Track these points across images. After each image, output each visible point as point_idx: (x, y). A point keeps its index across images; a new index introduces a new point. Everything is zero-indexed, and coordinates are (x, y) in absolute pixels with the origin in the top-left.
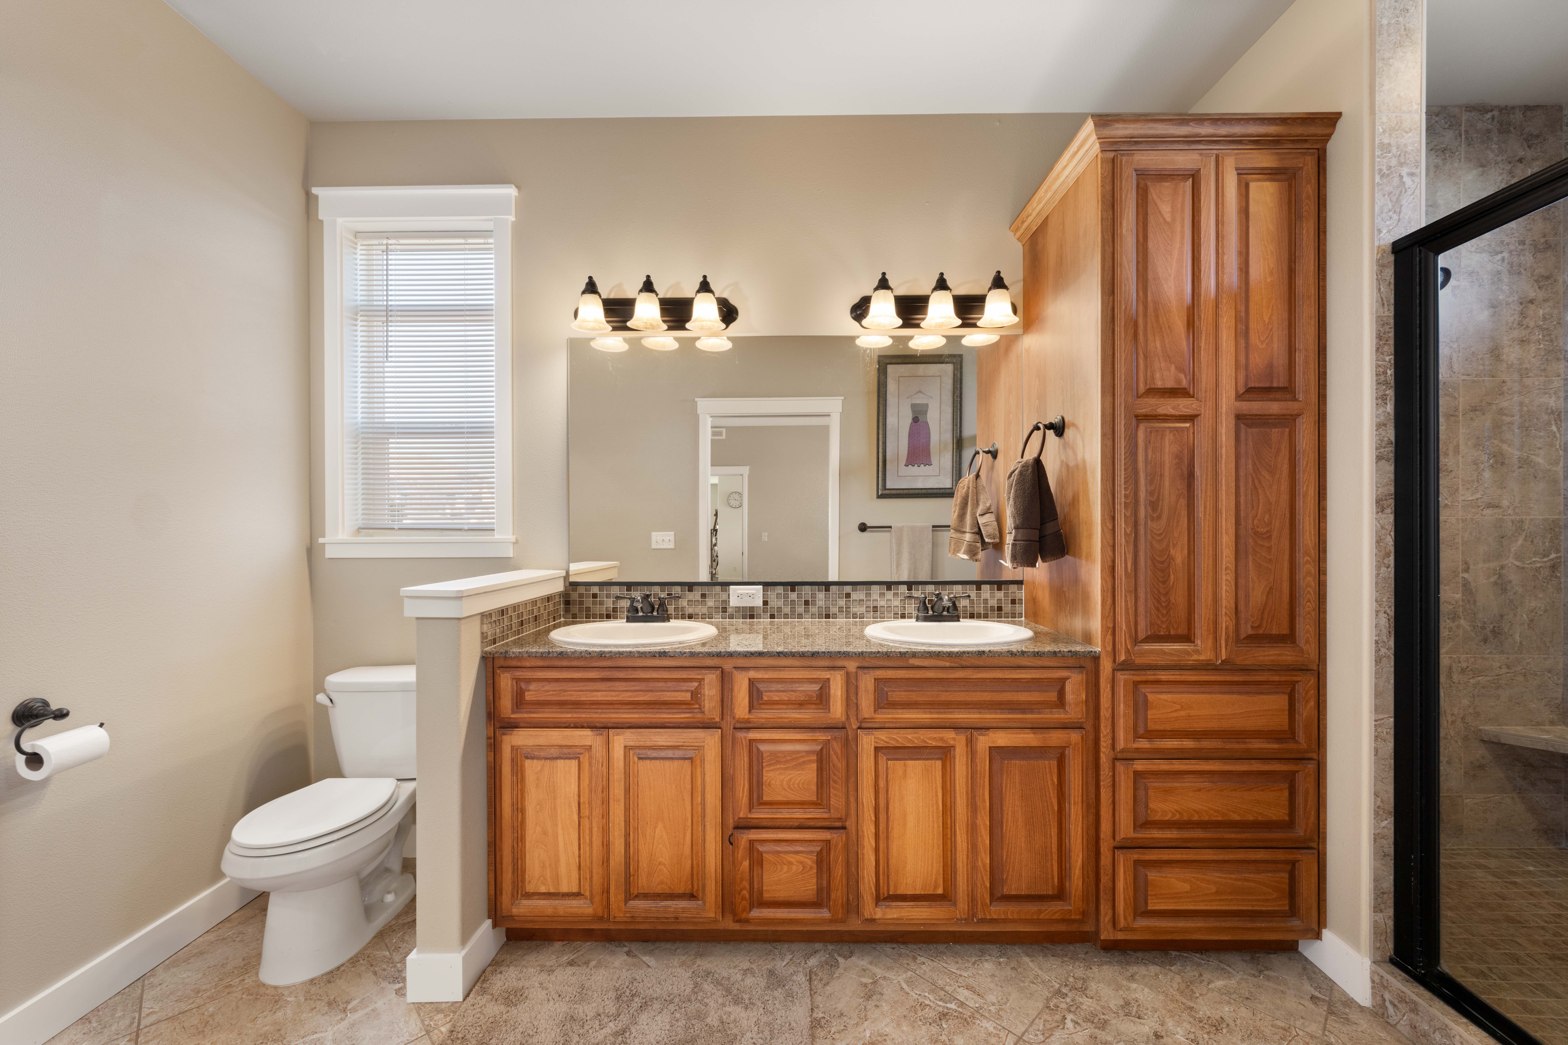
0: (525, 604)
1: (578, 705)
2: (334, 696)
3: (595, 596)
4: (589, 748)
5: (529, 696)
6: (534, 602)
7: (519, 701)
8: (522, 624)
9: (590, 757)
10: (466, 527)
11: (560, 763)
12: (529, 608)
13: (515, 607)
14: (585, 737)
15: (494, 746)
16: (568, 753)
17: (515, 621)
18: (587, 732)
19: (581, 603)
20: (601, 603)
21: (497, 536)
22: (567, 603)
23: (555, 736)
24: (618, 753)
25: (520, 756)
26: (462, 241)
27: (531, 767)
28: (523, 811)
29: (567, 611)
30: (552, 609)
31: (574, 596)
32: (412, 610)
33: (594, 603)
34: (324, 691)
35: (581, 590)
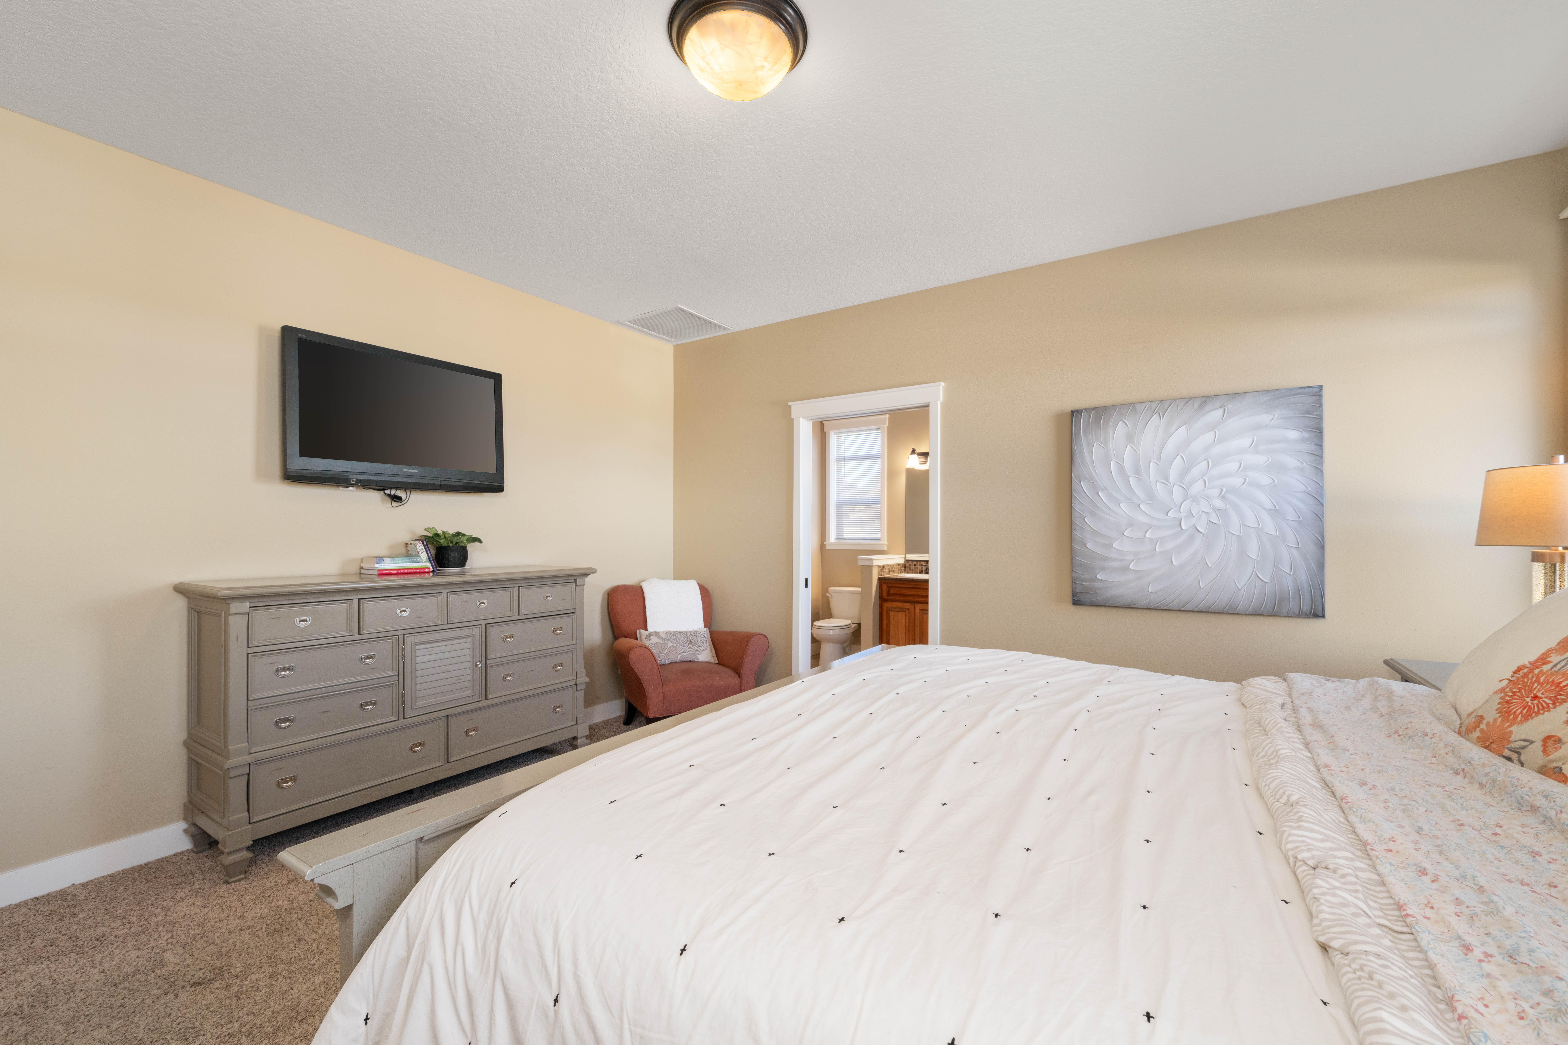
0: (890, 565)
1: (905, 595)
2: (832, 594)
3: (915, 565)
4: (909, 609)
5: (891, 592)
6: (893, 565)
7: (889, 593)
8: (889, 571)
9: (909, 613)
10: (870, 538)
11: (900, 613)
12: (892, 567)
13: (887, 566)
14: (907, 605)
15: (881, 607)
16: (903, 610)
17: (887, 570)
18: (908, 604)
19: (910, 568)
20: (917, 568)
21: (882, 542)
22: (905, 567)
23: (899, 605)
24: (918, 611)
25: (889, 610)
26: (869, 432)
27: (892, 614)
28: (889, 627)
29: (905, 570)
30: (899, 569)
31: (908, 565)
32: (860, 563)
33: (915, 568)
34: (828, 592)
35: (910, 562)
